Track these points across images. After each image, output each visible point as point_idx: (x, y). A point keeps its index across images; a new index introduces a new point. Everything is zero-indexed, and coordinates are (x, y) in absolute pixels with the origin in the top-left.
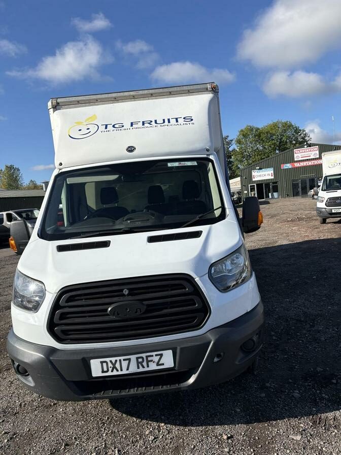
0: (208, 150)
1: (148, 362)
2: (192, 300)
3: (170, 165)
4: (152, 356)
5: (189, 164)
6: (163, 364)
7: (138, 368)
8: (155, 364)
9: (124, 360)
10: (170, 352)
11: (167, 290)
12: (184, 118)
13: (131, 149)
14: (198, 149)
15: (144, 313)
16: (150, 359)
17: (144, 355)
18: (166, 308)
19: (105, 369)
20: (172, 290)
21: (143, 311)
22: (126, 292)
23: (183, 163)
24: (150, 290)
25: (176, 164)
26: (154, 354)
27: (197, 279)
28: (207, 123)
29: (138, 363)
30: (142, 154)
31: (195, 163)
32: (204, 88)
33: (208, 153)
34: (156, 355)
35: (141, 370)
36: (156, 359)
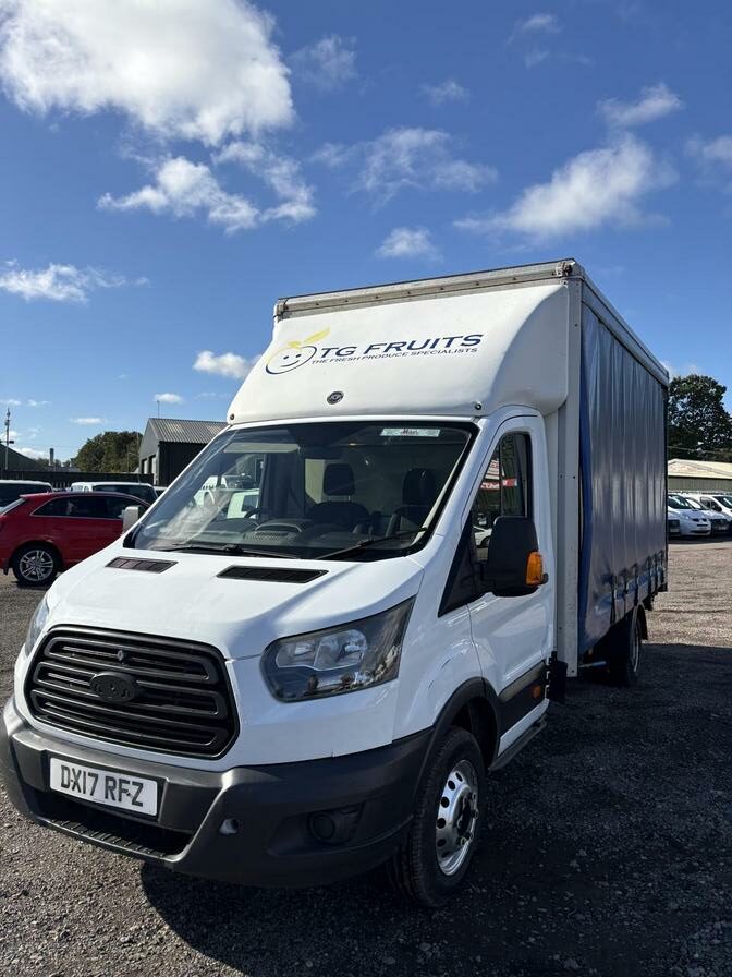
0: (478, 408)
1: (122, 791)
2: (211, 699)
3: (385, 432)
4: (128, 782)
5: (422, 433)
6: (140, 804)
7: (106, 797)
8: (130, 800)
9: (90, 774)
10: (154, 785)
11: (181, 671)
12: (466, 339)
13: (335, 398)
14: (457, 404)
15: (132, 701)
16: (124, 786)
17: (117, 776)
18: (172, 703)
19: (66, 783)
20: (189, 672)
21: (132, 697)
22: (120, 656)
23: (413, 430)
24: (157, 663)
25: (398, 432)
26: (132, 779)
27: (229, 664)
28: (505, 349)
29: (107, 788)
30: (349, 410)
31: (436, 433)
32: (547, 272)
33: (478, 413)
34: (134, 783)
35: (109, 802)
36: (133, 790)
